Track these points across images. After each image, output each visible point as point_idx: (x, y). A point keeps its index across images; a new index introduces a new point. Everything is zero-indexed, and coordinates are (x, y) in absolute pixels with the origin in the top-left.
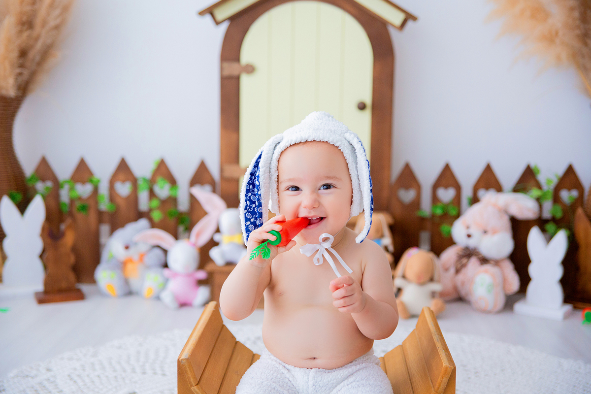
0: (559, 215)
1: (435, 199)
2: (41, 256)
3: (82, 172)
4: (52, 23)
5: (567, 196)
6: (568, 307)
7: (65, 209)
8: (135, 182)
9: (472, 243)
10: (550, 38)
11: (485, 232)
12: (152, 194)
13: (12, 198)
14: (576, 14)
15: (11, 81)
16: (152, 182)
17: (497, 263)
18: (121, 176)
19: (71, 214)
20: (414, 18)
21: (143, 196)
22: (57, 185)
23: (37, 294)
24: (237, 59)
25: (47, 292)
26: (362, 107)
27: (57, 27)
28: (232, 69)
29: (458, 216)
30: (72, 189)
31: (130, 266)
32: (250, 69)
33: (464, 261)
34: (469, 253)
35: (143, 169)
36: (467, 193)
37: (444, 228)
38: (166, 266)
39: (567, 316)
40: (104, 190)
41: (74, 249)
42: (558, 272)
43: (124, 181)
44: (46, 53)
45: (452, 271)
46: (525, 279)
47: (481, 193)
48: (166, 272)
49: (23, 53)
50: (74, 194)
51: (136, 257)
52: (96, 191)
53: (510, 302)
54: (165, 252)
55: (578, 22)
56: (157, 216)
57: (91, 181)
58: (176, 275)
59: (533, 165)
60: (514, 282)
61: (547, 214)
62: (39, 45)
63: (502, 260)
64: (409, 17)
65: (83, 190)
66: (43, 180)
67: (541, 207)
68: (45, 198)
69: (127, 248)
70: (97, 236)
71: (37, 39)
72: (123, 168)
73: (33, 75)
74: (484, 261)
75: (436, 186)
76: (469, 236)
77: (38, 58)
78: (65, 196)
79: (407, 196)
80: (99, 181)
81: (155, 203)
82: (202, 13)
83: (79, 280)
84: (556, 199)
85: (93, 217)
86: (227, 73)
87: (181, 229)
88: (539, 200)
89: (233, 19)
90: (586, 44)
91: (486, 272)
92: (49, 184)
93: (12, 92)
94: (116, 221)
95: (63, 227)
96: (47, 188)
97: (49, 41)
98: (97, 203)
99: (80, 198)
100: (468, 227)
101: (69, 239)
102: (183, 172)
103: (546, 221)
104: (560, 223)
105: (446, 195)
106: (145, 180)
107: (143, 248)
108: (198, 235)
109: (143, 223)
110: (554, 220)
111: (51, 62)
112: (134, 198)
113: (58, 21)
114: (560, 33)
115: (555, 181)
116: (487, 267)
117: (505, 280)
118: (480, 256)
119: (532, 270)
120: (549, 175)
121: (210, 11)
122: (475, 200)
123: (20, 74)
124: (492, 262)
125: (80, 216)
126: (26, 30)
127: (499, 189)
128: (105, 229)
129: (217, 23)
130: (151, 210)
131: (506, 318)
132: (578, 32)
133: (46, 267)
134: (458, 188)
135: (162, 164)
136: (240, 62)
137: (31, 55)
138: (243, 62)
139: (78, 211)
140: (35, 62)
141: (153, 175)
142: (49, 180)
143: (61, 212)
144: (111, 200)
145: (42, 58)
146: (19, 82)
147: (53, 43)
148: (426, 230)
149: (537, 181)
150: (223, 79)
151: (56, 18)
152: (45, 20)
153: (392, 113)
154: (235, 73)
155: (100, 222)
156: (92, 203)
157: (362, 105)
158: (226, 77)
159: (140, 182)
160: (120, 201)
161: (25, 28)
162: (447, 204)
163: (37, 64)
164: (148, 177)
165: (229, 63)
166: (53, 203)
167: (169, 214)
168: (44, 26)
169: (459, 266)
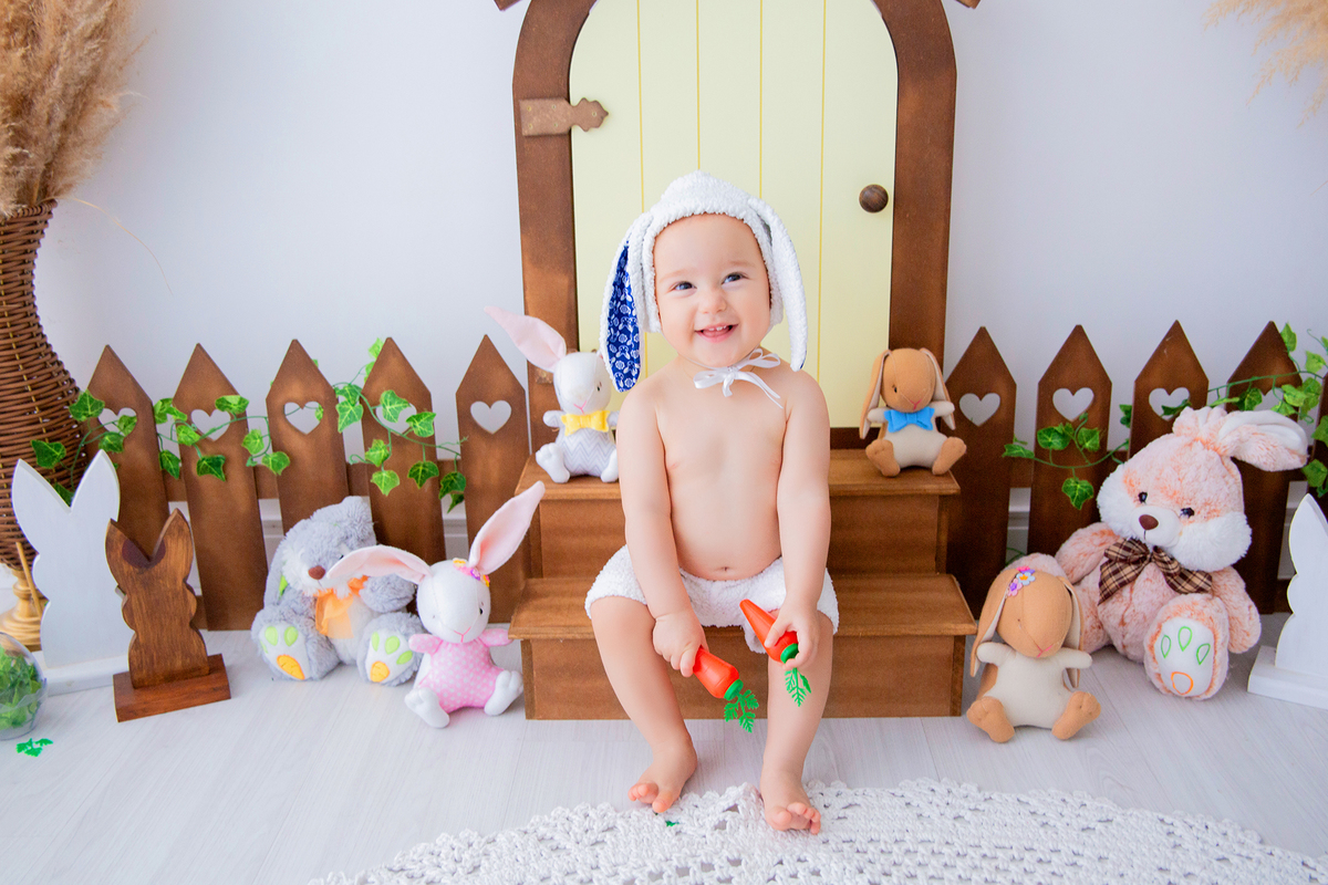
1: (1046, 412)
4: (84, 23)
7: (174, 466)
8: (329, 398)
9: (1154, 538)
12: (372, 428)
13: (35, 460)
16: (367, 400)
17: (1209, 578)
18: (296, 389)
19: (184, 480)
21: (352, 432)
22: (148, 413)
24: (564, 92)
25: (138, 686)
26: (873, 201)
27: (101, 32)
28: (548, 116)
31: (328, 608)
32: (596, 115)
33: (1128, 571)
35: (345, 366)
36: (1123, 395)
37: (1076, 487)
40: (258, 424)
43: (301, 403)
44: (81, 99)
50: (190, 436)
52: (240, 423)
56: (386, 480)
57: (225, 403)
59: (1280, 329)
60: (1254, 628)
62: (56, 84)
63: (1218, 572)
65: (213, 424)
66: (115, 403)
69: (319, 572)
71: (49, 69)
74: (1181, 577)
75: (1048, 386)
76: (1150, 522)
77: (60, 115)
78: (170, 438)
79: (981, 409)
81: (379, 452)
85: (239, 483)
86: (530, 128)
87: (446, 499)
91: (1195, 615)
92: (128, 412)
96: (128, 420)
98: (245, 451)
99: (204, 442)
102: (443, 376)
105: (1073, 403)
106: (352, 391)
108: (484, 548)
111: (97, 119)
112: (330, 435)
113: (98, 18)
124: (1198, 579)
125: (206, 483)
130: (372, 467)
134: (1103, 386)
135: (390, 349)
136: (568, 100)
137: (41, 106)
138: (575, 98)
139: (203, 471)
140: (56, 125)
141: (370, 381)
142: (127, 405)
143: (165, 473)
144: (277, 447)
145: (72, 111)
146: (21, 177)
147: (96, 70)
148: (1023, 485)
149: (1290, 364)
150: (523, 141)
151: (93, 10)
152: (64, 17)
153: (948, 211)
154: (557, 127)
155: (258, 493)
156: (233, 452)
157: (875, 197)
158: (529, 137)
159: (342, 398)
160: (297, 444)
161: (19, 36)
162: (1076, 423)
163: (65, 127)
164: (361, 383)
165: (538, 103)
166: (141, 456)
167: (415, 475)
168: (63, 33)
169: (1112, 583)
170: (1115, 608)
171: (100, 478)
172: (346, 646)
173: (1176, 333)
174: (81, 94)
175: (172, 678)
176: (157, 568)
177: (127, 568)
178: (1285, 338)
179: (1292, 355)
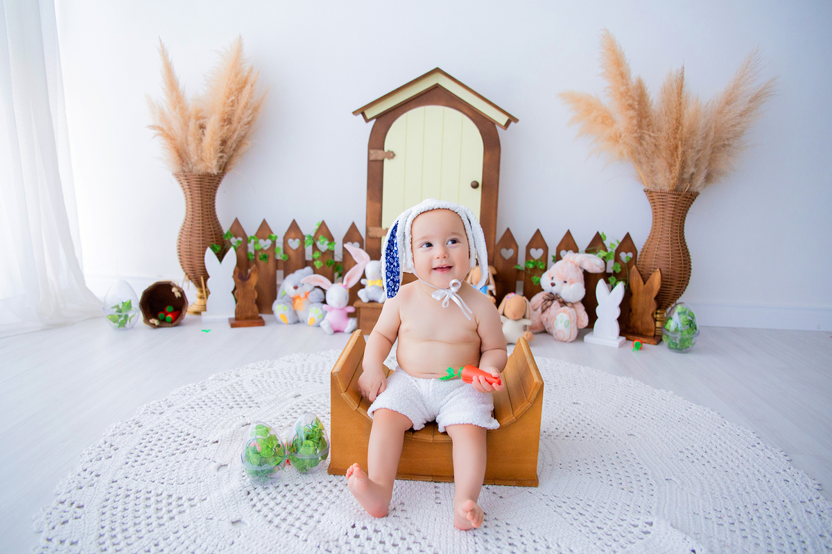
0: (619, 270)
1: (528, 256)
2: (233, 292)
3: (264, 230)
4: (246, 120)
5: (625, 256)
6: (623, 338)
7: (252, 258)
8: (302, 238)
9: (555, 290)
10: (616, 139)
11: (565, 282)
12: (315, 247)
13: (213, 248)
14: (635, 122)
15: (215, 162)
16: (315, 239)
17: (573, 305)
18: (293, 234)
19: (255, 261)
20: (516, 120)
21: (309, 249)
22: (246, 240)
23: (230, 319)
24: (382, 148)
25: (236, 319)
26: (475, 185)
27: (249, 123)
28: (377, 155)
29: (545, 270)
30: (255, 243)
31: (297, 301)
32: (391, 155)
33: (549, 303)
34: (552, 298)
35: (309, 229)
36: (552, 252)
37: (535, 279)
38: (324, 302)
39: (621, 346)
40: (280, 244)
41: (257, 287)
42: (617, 313)
43: (294, 239)
44: (240, 142)
45: (540, 310)
46: (593, 318)
47: (563, 253)
48: (325, 306)
49: (224, 142)
50: (258, 247)
51: (302, 295)
52: (274, 244)
53: (581, 335)
54: (324, 291)
55: (636, 128)
56: (318, 264)
57: (270, 238)
58: (332, 309)
59: (600, 233)
60: (585, 320)
61: (610, 270)
62: (235, 136)
63: (576, 303)
64: (512, 119)
65: (265, 244)
66: (236, 237)
67: (606, 263)
68: (236, 250)
69: (296, 288)
70: (274, 278)
71: (234, 132)
72: (294, 227)
73: (231, 157)
74: (564, 303)
75: (529, 247)
76: (553, 285)
77: (234, 146)
78: (251, 248)
79: (508, 254)
80: (276, 237)
81: (317, 255)
82: (355, 113)
83: (260, 311)
84: (617, 259)
85: (271, 265)
86: (372, 158)
87: (336, 274)
88: (604, 259)
89: (378, 117)
90: (641, 144)
91: (565, 312)
92: (240, 239)
93: (215, 171)
94: (288, 268)
95: (249, 271)
96: (239, 242)
97: (243, 134)
98: (275, 254)
99: (262, 250)
100: (552, 278)
101: (254, 280)
102: (339, 233)
103: (610, 275)
104: (618, 276)
105: (537, 254)
106: (310, 236)
107: (308, 288)
108: (348, 280)
109: (308, 269)
110: (615, 274)
111: (244, 149)
112: (302, 250)
113: (249, 119)
114: (623, 135)
115: (617, 245)
116: (565, 308)
117: (578, 318)
118: (561, 300)
119: (598, 311)
120: (612, 240)
121: (362, 111)
122: (558, 258)
123: (221, 157)
124: (569, 305)
125: (262, 263)
126: (227, 125)
127: (576, 250)
128: (280, 273)
129: (367, 121)
130: (314, 260)
131: (578, 345)
132: (635, 135)
133: (236, 301)
134: (546, 249)
135: (323, 224)
136: (383, 149)
137: (229, 143)
138: (386, 150)
139: (261, 259)
140: (232, 149)
141: (316, 233)
142: (241, 236)
143: (248, 260)
144: (285, 252)
145: (237, 145)
146: (221, 163)
147: (246, 134)
148: (521, 280)
149: (604, 245)
150: (370, 162)
151: (248, 116)
152: (240, 118)
153: (498, 190)
154: (380, 158)
155: (277, 268)
156: (271, 254)
157: (475, 184)
158: (372, 161)
159: (306, 238)
160: (291, 253)
161: (226, 123)
162: (537, 260)
163: (234, 150)
164: (313, 234)
165: (375, 151)
166: (242, 254)
167: (327, 264)
168: (239, 122)
169: (544, 307)
170: (545, 315)
171: (231, 256)
172: (301, 315)
173: (568, 233)
174: (240, 141)
175: (247, 318)
176: (247, 282)
177: (239, 280)
178: (602, 237)
179: (605, 242)
